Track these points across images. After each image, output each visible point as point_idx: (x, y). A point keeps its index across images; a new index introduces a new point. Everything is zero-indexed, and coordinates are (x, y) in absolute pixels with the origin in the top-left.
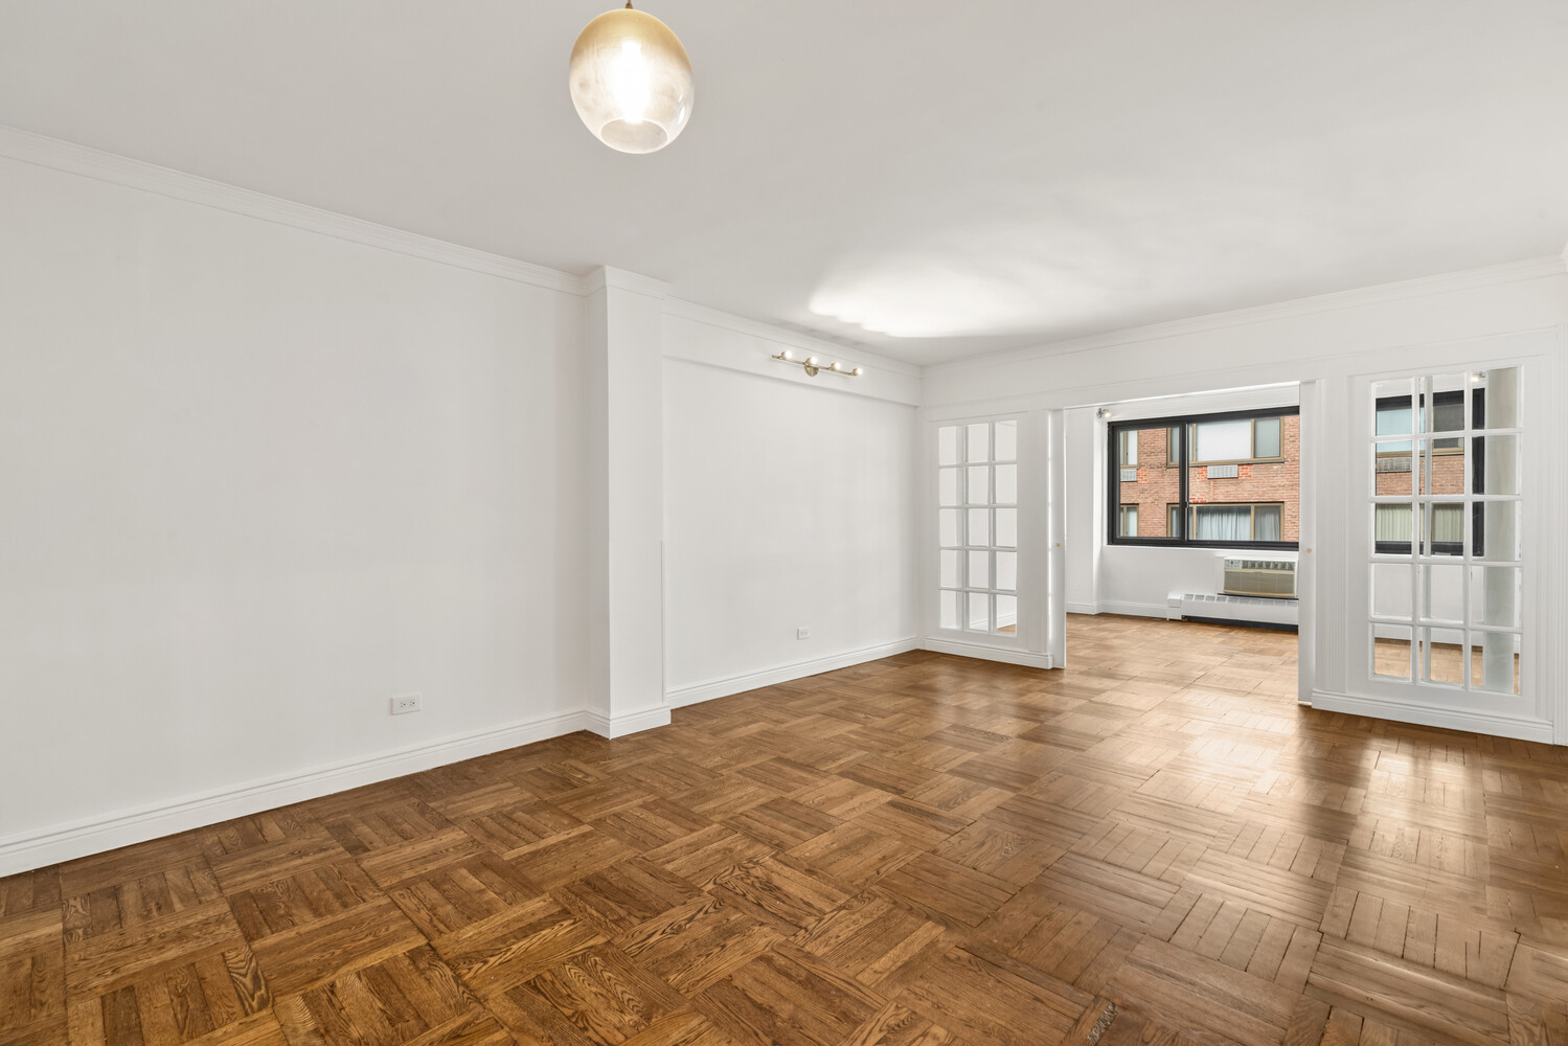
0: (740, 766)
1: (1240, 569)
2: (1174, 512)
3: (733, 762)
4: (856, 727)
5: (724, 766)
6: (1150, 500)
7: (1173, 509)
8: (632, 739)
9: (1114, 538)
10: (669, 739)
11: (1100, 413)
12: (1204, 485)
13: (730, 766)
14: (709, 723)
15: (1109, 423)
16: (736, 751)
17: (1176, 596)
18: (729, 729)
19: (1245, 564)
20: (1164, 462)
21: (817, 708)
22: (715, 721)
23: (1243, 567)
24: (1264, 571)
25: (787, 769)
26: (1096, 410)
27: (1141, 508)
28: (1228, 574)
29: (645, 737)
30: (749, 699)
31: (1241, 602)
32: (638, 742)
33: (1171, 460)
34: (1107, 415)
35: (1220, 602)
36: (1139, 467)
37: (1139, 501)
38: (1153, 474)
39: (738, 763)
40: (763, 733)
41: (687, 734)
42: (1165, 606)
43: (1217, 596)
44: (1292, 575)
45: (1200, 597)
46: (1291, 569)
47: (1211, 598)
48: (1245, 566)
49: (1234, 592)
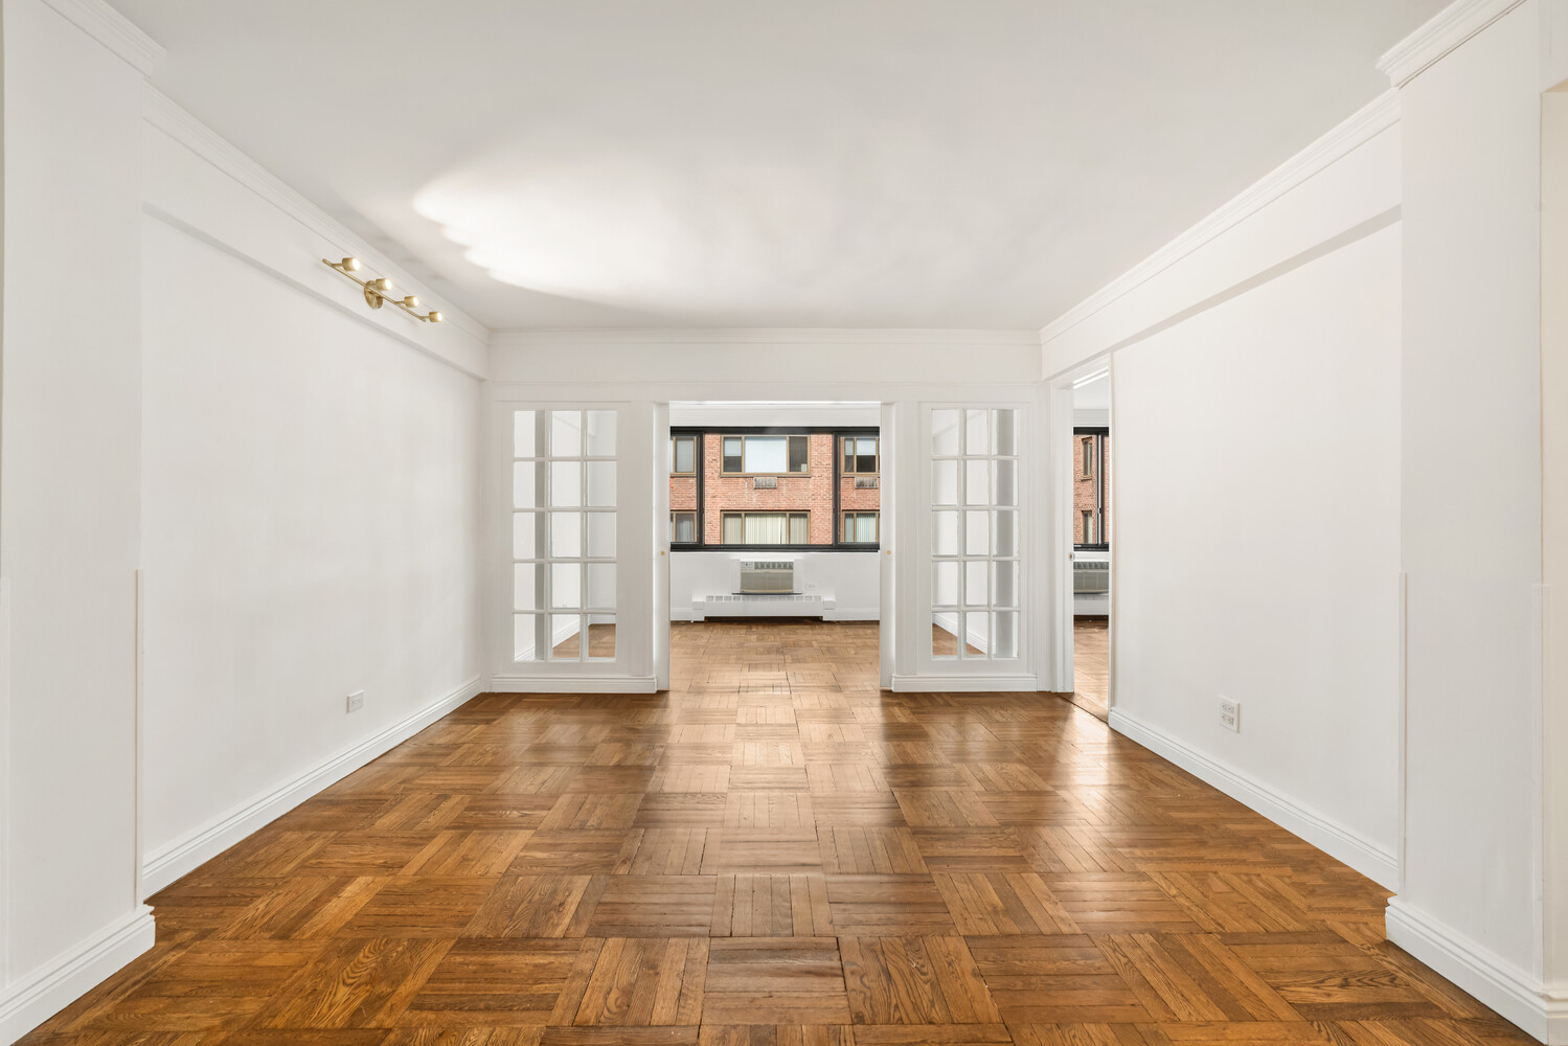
0: (408, 987)
1: (752, 570)
3: (383, 988)
4: (524, 836)
5: (374, 1003)
8: (72, 1028)
10: (180, 989)
13: (382, 998)
14: (250, 912)
16: (367, 958)
17: (699, 598)
18: (306, 915)
19: (758, 566)
21: (432, 820)
22: (261, 905)
24: (772, 571)
25: (499, 959)
28: (744, 576)
29: (107, 1007)
30: (290, 836)
31: (753, 600)
32: (96, 1027)
35: (736, 602)
39: (396, 983)
40: (385, 897)
41: (217, 956)
43: (733, 595)
44: (792, 574)
45: (719, 598)
46: (791, 568)
47: (728, 598)
48: (756, 568)
49: (746, 591)
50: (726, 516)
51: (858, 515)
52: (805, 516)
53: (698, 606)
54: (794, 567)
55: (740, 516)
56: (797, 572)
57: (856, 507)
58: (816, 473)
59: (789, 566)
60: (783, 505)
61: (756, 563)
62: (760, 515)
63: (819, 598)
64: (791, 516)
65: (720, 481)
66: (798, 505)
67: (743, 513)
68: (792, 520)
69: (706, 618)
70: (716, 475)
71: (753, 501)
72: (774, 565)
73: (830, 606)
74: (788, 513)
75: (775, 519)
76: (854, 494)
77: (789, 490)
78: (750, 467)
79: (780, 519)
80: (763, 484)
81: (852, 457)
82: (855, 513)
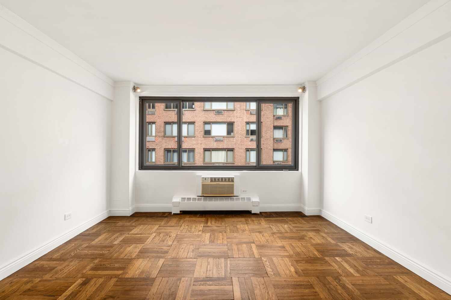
1: (209, 182)
2: (166, 151)
6: (159, 148)
7: (166, 150)
9: (142, 167)
11: (135, 89)
12: (174, 143)
15: (140, 97)
17: (177, 199)
19: (212, 180)
20: (163, 135)
23: (211, 182)
24: (221, 183)
26: (132, 87)
27: (156, 150)
28: (204, 186)
31: (209, 201)
33: (165, 135)
34: (139, 90)
35: (199, 202)
36: (156, 136)
37: (156, 148)
38: (160, 139)
42: (171, 205)
43: (197, 198)
44: (233, 185)
45: (189, 199)
46: (233, 181)
47: (194, 199)
48: (212, 181)
49: (205, 195)
50: (205, 151)
51: (251, 150)
52: (232, 151)
53: (176, 204)
54: (235, 180)
55: (210, 151)
56: (236, 183)
57: (250, 148)
58: (236, 136)
59: (231, 180)
60: (225, 147)
61: (211, 178)
62: (217, 150)
63: (249, 199)
64: (228, 150)
65: (203, 139)
66: (230, 147)
67: (211, 150)
68: (228, 152)
69: (181, 211)
70: (202, 136)
71: (215, 145)
72: (222, 179)
73: (255, 204)
74: (227, 150)
75: (222, 152)
76: (250, 143)
77: (227, 142)
78: (213, 133)
79: (224, 152)
80: (218, 140)
81: (249, 130)
82: (250, 150)
